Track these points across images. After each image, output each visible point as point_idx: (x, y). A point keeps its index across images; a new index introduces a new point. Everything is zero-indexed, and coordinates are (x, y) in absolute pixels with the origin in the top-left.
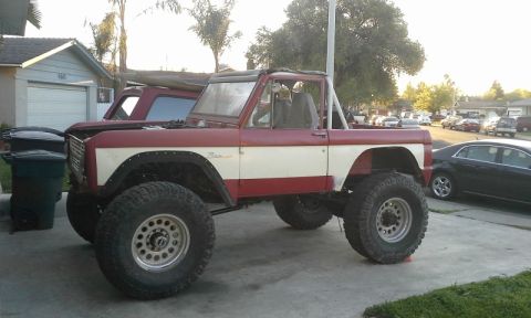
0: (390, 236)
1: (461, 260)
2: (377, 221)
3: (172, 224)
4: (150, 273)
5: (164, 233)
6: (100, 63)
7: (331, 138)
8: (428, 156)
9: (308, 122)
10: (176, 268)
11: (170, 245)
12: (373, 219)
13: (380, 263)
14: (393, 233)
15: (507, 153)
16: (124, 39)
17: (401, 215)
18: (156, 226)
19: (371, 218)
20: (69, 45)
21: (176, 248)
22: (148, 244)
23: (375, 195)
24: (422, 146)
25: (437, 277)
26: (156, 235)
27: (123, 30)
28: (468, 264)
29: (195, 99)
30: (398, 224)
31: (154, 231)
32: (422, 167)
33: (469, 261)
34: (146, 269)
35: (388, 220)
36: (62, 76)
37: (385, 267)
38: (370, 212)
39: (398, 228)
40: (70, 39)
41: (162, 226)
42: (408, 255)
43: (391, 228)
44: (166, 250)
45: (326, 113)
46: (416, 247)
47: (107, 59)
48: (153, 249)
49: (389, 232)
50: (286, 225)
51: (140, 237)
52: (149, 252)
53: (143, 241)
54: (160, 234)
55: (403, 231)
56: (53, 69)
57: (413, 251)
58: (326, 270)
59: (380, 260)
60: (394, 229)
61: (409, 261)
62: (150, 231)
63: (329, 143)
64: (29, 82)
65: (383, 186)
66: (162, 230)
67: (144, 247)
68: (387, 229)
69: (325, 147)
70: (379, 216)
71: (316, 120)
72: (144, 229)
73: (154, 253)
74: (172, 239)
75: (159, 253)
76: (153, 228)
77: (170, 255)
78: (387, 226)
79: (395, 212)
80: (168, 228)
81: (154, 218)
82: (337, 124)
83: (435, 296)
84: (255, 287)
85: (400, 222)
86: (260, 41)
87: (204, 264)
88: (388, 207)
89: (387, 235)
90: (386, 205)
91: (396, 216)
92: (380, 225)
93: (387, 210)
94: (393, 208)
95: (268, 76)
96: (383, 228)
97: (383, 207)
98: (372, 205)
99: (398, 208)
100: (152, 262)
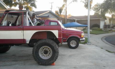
24: (57, 31)
27: (66, 8)
35: (46, 52)
38: (35, 50)
40: (49, 11)
61: (54, 65)
69: (22, 31)
78: (46, 54)
88: (46, 49)
89: (46, 57)
90: (45, 48)
91: (48, 52)
92: (43, 54)
93: (46, 50)
94: (47, 49)
95: (6, 12)
96: (44, 55)
97: (43, 49)
98: (36, 48)
99: (49, 49)
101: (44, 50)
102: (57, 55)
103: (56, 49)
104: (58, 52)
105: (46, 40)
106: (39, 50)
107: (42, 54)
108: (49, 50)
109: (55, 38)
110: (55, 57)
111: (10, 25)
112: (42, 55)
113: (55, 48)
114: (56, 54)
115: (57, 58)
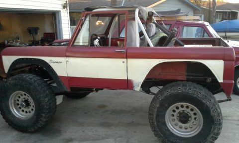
11: (32, 107)
14: (189, 130)
17: (197, 116)
19: (158, 115)
21: (34, 109)
24: (221, 62)
32: (221, 81)
35: (184, 118)
38: (156, 110)
39: (195, 127)
44: (30, 110)
52: (22, 108)
53: (19, 102)
62: (21, 98)
67: (20, 106)
69: (125, 60)
73: (25, 110)
75: (28, 110)
80: (29, 99)
85: (197, 122)
88: (185, 109)
89: (183, 130)
90: (182, 106)
91: (191, 117)
92: (177, 121)
93: (184, 111)
94: (189, 110)
95: (86, 13)
96: (180, 124)
97: (177, 108)
98: (158, 106)
99: (194, 112)
100: (24, 113)
101: (179, 113)
102: (216, 131)
103: (216, 114)
104: (220, 124)
105: (188, 88)
106: (166, 110)
107: (174, 120)
108: (192, 113)
109: (209, 80)
110: (212, 135)
111: (96, 42)
112: (173, 123)
113: (211, 111)
114: (214, 129)
115: (216, 139)
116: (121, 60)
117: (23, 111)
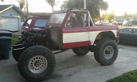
0: (108, 57)
1: (128, 62)
2: (104, 53)
3: (41, 58)
4: (36, 74)
5: (39, 61)
6: (21, 11)
7: (90, 29)
8: (118, 33)
9: (82, 25)
10: (45, 72)
11: (42, 65)
12: (103, 53)
13: (106, 65)
14: (108, 56)
15: (134, 31)
16: (27, 4)
17: (110, 51)
18: (36, 60)
19: (102, 53)
20: (12, 6)
21: (44, 65)
22: (35, 65)
23: (103, 46)
24: (116, 30)
25: (123, 69)
26: (37, 62)
27: (27, 2)
28: (131, 64)
29: (48, 19)
30: (110, 54)
31: (36, 61)
32: (116, 37)
33: (130, 63)
34: (35, 73)
35: (107, 52)
36: (11, 15)
37: (107, 66)
38: (102, 51)
39: (110, 55)
40: (12, 5)
41: (38, 59)
42: (113, 62)
43: (108, 55)
44: (41, 66)
45: (88, 22)
46: (115, 60)
47: (23, 10)
48: (37, 66)
49: (107, 56)
50: (76, 54)
51: (32, 63)
52: (35, 67)
53: (33, 65)
54: (38, 62)
55: (111, 56)
56: (8, 13)
57: (114, 61)
58: (90, 68)
59: (105, 65)
60: (109, 55)
62: (34, 61)
63: (89, 31)
64: (2, 17)
65: (105, 43)
66: (38, 60)
67: (34, 66)
68: (107, 55)
69: (88, 32)
70: (104, 51)
71: (85, 24)
72: (33, 61)
73: (37, 68)
74: (42, 63)
75: (39, 68)
76: (35, 60)
77: (42, 68)
79: (109, 50)
80: (40, 60)
81: (35, 57)
82: (91, 25)
83: (126, 76)
84: (70, 75)
85: (110, 53)
86: (64, 3)
87: (54, 69)
90: (106, 48)
98: (102, 49)
100: (37, 70)
112: (104, 55)
116: (86, 33)
117: (36, 69)
